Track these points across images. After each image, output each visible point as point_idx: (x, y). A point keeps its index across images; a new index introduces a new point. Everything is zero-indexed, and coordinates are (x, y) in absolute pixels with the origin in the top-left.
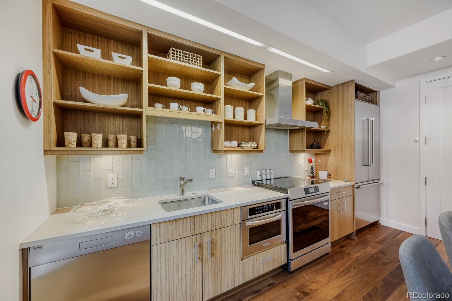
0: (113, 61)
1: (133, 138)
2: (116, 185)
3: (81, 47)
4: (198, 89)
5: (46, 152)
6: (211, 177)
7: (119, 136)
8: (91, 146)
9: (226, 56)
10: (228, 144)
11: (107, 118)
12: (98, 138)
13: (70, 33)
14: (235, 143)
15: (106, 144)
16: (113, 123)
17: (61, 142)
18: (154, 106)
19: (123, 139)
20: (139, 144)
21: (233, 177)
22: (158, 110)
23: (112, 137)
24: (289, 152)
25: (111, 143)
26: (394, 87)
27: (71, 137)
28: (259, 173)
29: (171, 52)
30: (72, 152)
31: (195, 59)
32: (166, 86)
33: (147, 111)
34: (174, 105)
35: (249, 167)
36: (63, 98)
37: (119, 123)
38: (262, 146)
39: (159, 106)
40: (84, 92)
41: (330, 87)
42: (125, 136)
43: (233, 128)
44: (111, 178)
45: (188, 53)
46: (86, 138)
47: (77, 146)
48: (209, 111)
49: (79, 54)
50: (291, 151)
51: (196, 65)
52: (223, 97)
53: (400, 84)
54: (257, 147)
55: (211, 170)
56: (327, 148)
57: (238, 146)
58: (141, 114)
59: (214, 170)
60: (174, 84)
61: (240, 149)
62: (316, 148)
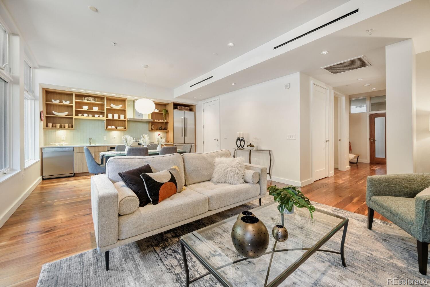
0: (63, 103)
1: (70, 125)
2: (64, 140)
3: (53, 100)
4: (95, 109)
5: (43, 129)
6: (104, 139)
7: (65, 124)
8: (56, 127)
9: (107, 97)
10: (109, 127)
11: (61, 119)
12: (58, 125)
13: (49, 94)
14: (113, 127)
15: (61, 127)
16: (63, 120)
17: (47, 126)
18: (78, 115)
19: (67, 125)
20: (72, 127)
21: (116, 140)
22: (80, 116)
23: (63, 125)
24: (148, 131)
25: (62, 126)
27: (50, 125)
29: (84, 98)
30: (50, 129)
31: (93, 99)
32: (83, 109)
33: (74, 117)
34: (85, 115)
36: (47, 115)
37: (65, 120)
38: (126, 128)
39: (80, 115)
40: (54, 112)
41: (169, 104)
42: (67, 124)
44: (63, 138)
45: (90, 98)
46: (54, 125)
47: (52, 127)
48: (101, 116)
49: (52, 102)
50: (150, 131)
51: (94, 101)
52: (105, 111)
53: (199, 103)
54: (125, 128)
55: (104, 137)
56: (168, 130)
57: (116, 128)
58: (72, 118)
59: (106, 137)
60: (85, 108)
61: (115, 129)
62: (162, 129)
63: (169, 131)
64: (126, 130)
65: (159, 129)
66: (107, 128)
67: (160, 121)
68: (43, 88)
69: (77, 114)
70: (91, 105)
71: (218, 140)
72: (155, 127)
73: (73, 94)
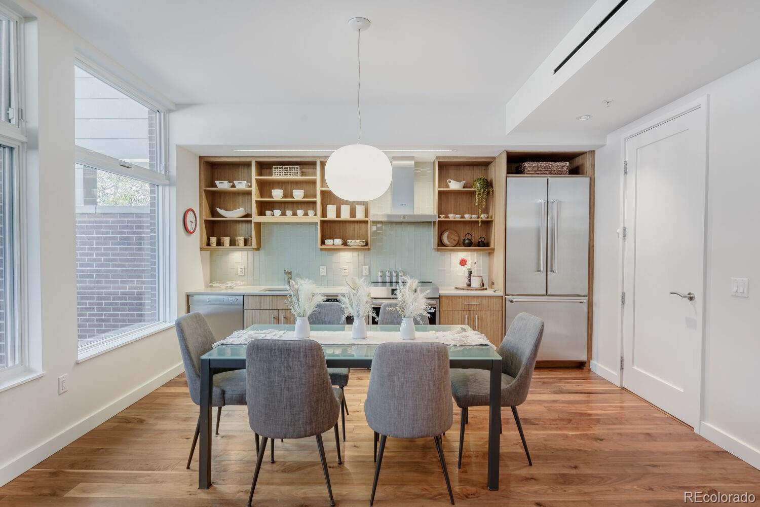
0: (236, 187)
2: (243, 274)
3: (218, 183)
4: (298, 195)
5: (202, 249)
6: (321, 274)
7: (239, 238)
8: (224, 245)
9: (322, 159)
10: (329, 242)
11: (237, 224)
12: (227, 241)
14: (338, 242)
15: (231, 244)
18: (265, 215)
19: (242, 241)
21: (346, 276)
22: (268, 216)
24: (433, 251)
25: (234, 243)
27: (214, 240)
29: (273, 169)
31: (293, 170)
32: (273, 198)
33: (254, 219)
34: (277, 212)
35: (367, 267)
36: (210, 216)
37: (240, 228)
38: (369, 243)
39: (268, 213)
40: (220, 211)
41: (494, 158)
44: (240, 268)
45: (286, 167)
47: (217, 246)
48: (311, 213)
49: (217, 187)
51: (294, 175)
52: (318, 199)
54: (367, 245)
55: (321, 267)
56: (492, 246)
57: (345, 244)
58: (250, 221)
59: (325, 267)
60: (277, 194)
62: (470, 244)
63: (495, 250)
64: (369, 249)
65: (464, 245)
66: (323, 243)
67: (467, 217)
68: (200, 158)
69: (261, 213)
70: (288, 187)
72: (453, 236)
73: (251, 162)
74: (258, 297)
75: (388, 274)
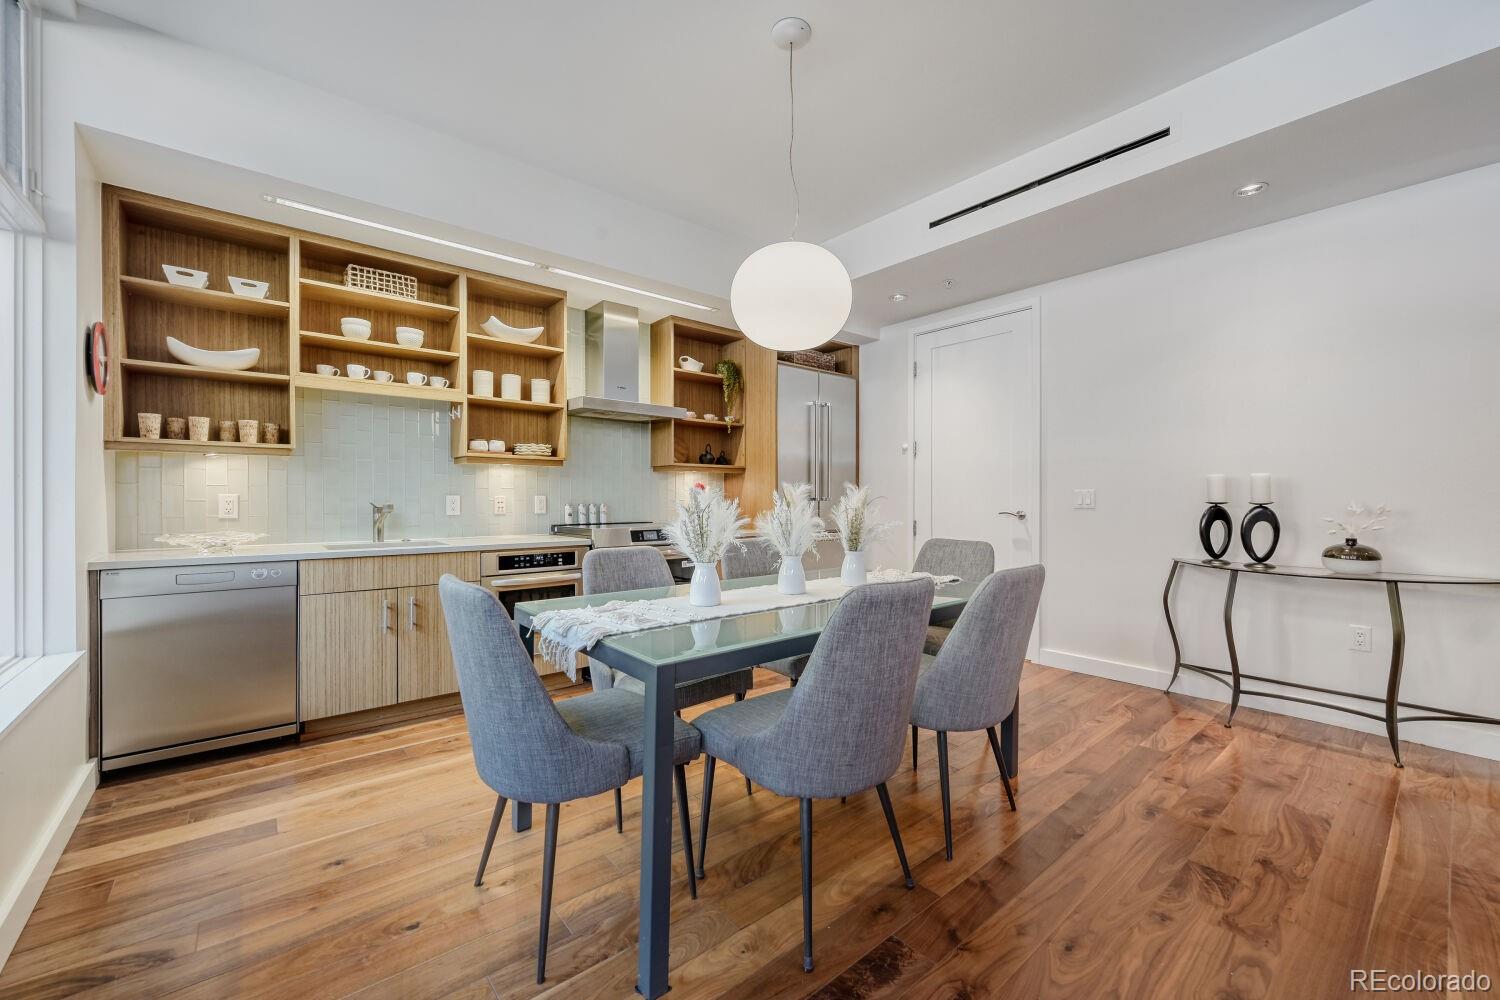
0: (231, 291)
1: (271, 428)
2: (235, 515)
3: (169, 270)
4: (410, 338)
5: (108, 445)
6: (449, 513)
7: (242, 422)
8: (187, 436)
9: (472, 276)
10: (480, 445)
12: (201, 426)
13: (141, 233)
14: (498, 445)
15: (215, 435)
16: (226, 398)
17: (131, 429)
18: (315, 372)
19: (250, 429)
20: (284, 437)
21: (504, 515)
22: (325, 377)
23: (227, 424)
24: (649, 471)
25: (225, 435)
26: (876, 340)
27: (151, 422)
28: (568, 509)
29: (350, 272)
30: (152, 447)
31: (401, 284)
32: (342, 335)
33: (297, 378)
34: (357, 370)
35: (544, 498)
36: (129, 357)
37: (242, 399)
38: (562, 453)
39: (325, 370)
40: (175, 345)
42: (255, 423)
43: (505, 415)
44: (226, 501)
45: (385, 272)
46: (176, 424)
47: (161, 437)
48: (438, 382)
49: (167, 281)
50: (655, 468)
51: (407, 296)
52: (461, 352)
53: (886, 334)
54: (554, 453)
55: (449, 498)
56: (739, 463)
57: (511, 450)
58: (286, 384)
59: (458, 498)
60: (356, 330)
61: (509, 455)
62: (711, 461)
63: (743, 469)
64: (560, 462)
65: (702, 462)
66: (469, 447)
67: (707, 418)
68: (107, 190)
69: (308, 367)
70: (385, 317)
71: (1022, 517)
73: (287, 240)
74: (341, 562)
75: (581, 509)
